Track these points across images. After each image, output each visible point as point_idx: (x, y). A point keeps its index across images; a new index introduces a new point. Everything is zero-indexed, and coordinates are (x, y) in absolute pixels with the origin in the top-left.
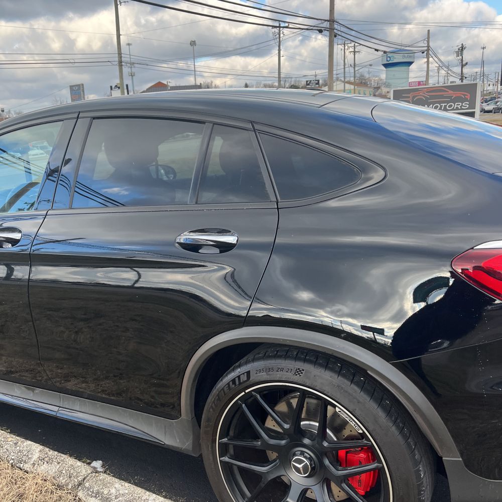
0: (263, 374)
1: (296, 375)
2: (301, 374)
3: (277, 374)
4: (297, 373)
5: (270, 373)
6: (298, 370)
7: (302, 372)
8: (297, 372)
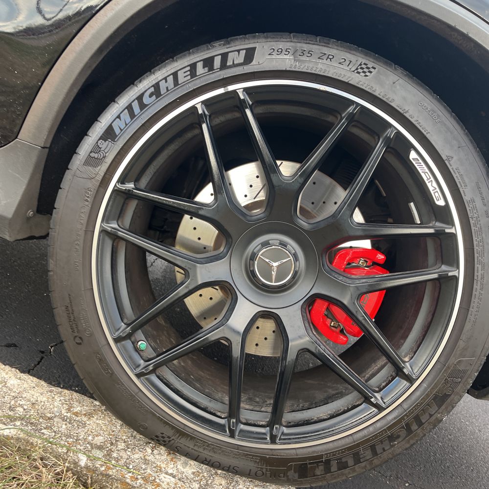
0: (286, 57)
1: (358, 73)
2: (368, 74)
3: (317, 63)
4: (360, 70)
5: (304, 58)
6: (364, 66)
7: (372, 70)
8: (362, 68)
